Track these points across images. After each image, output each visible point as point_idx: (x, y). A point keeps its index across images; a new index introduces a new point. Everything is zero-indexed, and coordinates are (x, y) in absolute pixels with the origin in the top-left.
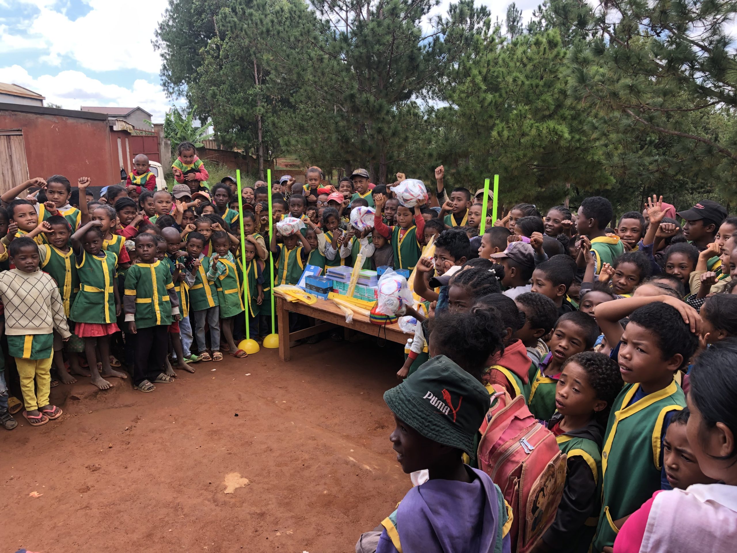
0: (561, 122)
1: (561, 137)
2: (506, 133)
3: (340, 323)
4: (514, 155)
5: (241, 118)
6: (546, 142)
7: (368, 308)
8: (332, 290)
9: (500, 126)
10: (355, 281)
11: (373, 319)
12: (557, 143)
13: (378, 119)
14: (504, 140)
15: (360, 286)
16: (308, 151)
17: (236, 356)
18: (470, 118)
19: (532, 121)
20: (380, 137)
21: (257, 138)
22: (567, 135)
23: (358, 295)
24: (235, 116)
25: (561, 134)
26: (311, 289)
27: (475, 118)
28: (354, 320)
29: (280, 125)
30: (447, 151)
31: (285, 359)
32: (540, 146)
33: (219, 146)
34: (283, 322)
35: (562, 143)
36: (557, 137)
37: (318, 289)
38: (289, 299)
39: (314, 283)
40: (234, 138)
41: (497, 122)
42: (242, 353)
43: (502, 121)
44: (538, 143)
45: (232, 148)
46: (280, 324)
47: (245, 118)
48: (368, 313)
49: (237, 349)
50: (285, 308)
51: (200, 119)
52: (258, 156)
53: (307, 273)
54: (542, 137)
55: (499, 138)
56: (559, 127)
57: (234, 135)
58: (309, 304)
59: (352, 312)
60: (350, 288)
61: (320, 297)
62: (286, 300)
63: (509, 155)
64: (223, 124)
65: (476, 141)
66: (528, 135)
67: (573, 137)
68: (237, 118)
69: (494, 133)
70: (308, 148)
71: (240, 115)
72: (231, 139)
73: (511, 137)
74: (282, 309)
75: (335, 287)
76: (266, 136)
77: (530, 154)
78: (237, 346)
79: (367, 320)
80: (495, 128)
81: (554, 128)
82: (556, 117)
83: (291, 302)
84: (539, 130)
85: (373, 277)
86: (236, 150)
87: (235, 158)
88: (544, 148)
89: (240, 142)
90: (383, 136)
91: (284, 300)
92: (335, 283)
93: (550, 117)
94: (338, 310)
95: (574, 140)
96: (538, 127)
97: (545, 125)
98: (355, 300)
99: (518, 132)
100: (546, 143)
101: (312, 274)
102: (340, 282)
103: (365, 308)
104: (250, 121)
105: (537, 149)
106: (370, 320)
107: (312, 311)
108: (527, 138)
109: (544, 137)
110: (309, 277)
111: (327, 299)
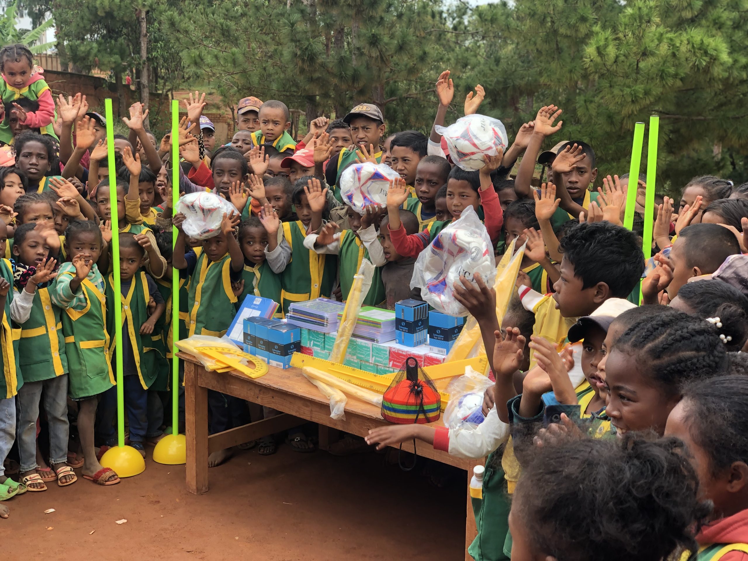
0: (714, 32)
1: (714, 59)
2: (611, 51)
3: (317, 418)
4: (627, 90)
5: (110, 15)
6: (685, 70)
7: (375, 387)
8: (298, 347)
9: (602, 36)
10: (349, 332)
11: (388, 413)
12: (707, 70)
13: (371, 18)
14: (609, 63)
15: (360, 341)
16: (236, 77)
17: (96, 481)
18: (543, 22)
19: (661, 29)
20: (375, 53)
21: (138, 51)
22: (725, 57)
23: (354, 359)
24: (96, 9)
25: (714, 53)
26: (255, 345)
27: (553, 22)
28: (348, 414)
29: (183, 25)
30: (498, 82)
31: (198, 489)
32: (676, 76)
33: (65, 65)
34: (196, 413)
35: (717, 71)
36: (707, 59)
37: (269, 347)
38: (210, 365)
39: (262, 333)
40: (95, 51)
41: (597, 28)
42: (108, 474)
43: (604, 28)
44: (672, 70)
45: (89, 68)
46: (190, 417)
47: (115, 13)
48: (377, 398)
49: (98, 467)
50: (202, 383)
51: (30, 14)
52: (139, 85)
53: (246, 313)
54: (678, 59)
55: (598, 59)
56: (711, 40)
57: (95, 45)
58: (253, 376)
59: (344, 397)
60: (339, 346)
61: (274, 363)
62: (203, 367)
63: (616, 91)
64: (73, 24)
65: (554, 65)
66: (653, 54)
67: (736, 61)
68: (101, 13)
69: (590, 50)
70: (237, 70)
71: (107, 9)
72: (89, 53)
73: (622, 58)
74: (195, 385)
75: (305, 343)
76: (155, 48)
77: (657, 90)
78: (99, 458)
79: (376, 413)
80: (593, 41)
81: (702, 43)
82: (704, 22)
83: (214, 372)
84: (673, 45)
85: (387, 323)
86: (96, 73)
87: (96, 88)
88: (682, 79)
89: (106, 59)
90: (381, 51)
91: (199, 367)
92: (305, 334)
93: (693, 21)
94: (314, 391)
95: (738, 65)
96: (671, 40)
97: (685, 37)
98: (348, 370)
99: (635, 49)
100: (687, 70)
101: (256, 313)
102: (317, 333)
103: (370, 389)
104: (126, 19)
105: (670, 81)
106: (383, 414)
107: (257, 391)
108: (651, 60)
109: (683, 59)
110: (251, 320)
111: (288, 367)
